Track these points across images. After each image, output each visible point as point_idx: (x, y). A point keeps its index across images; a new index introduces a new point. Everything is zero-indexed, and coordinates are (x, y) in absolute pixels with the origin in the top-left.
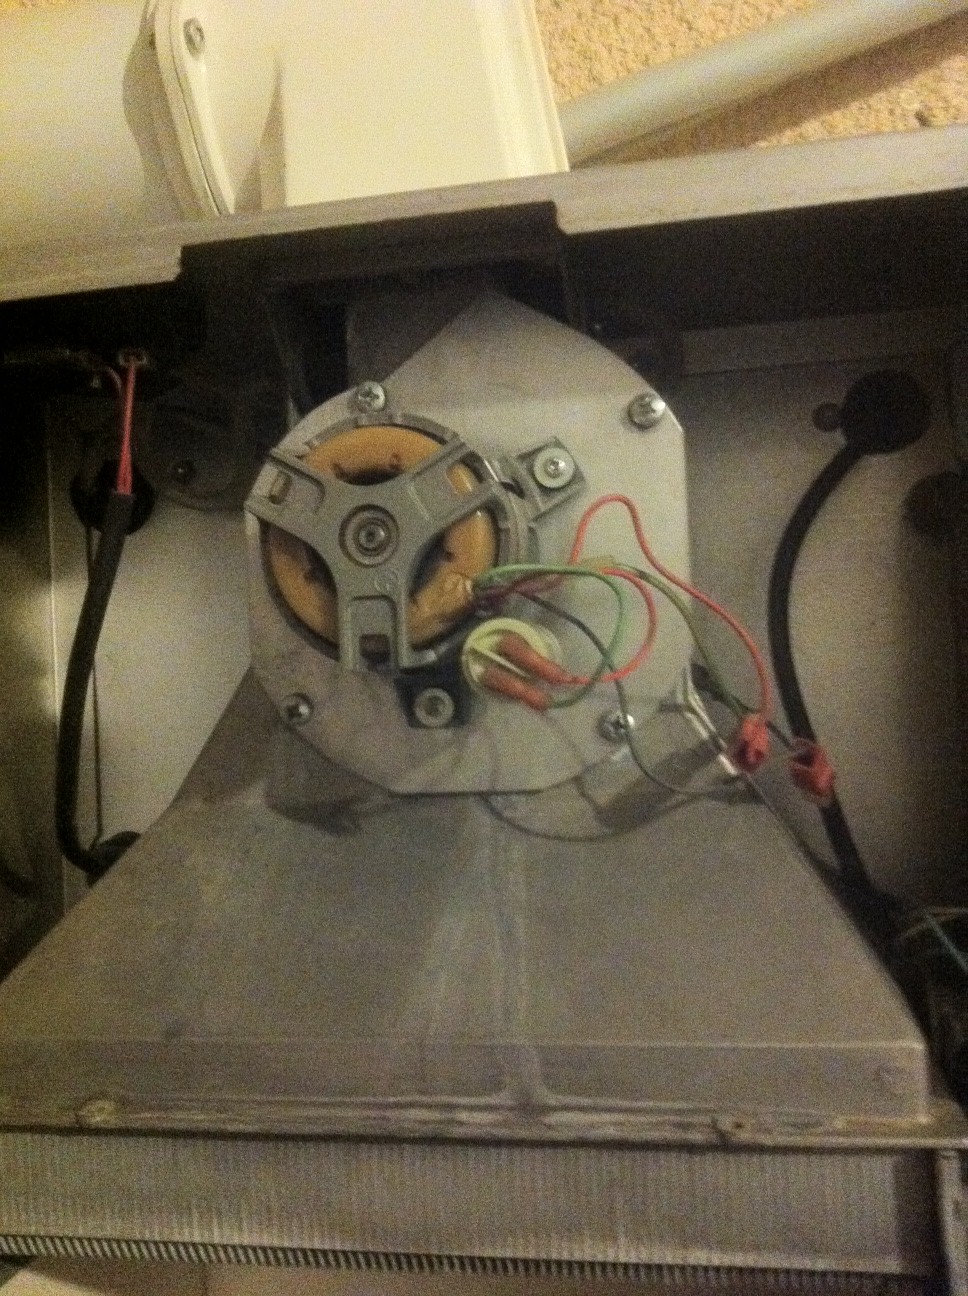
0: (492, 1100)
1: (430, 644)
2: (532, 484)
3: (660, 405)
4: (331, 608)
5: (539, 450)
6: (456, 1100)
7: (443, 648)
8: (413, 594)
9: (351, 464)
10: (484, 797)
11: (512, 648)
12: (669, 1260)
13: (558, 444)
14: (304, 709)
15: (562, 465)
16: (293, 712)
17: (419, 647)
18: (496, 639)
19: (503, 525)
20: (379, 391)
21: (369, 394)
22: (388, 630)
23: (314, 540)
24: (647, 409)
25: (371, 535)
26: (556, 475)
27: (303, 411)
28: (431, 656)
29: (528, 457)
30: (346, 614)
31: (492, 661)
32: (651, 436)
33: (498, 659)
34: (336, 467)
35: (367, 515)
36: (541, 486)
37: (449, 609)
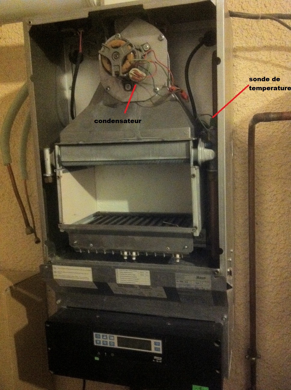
0: (134, 138)
1: (125, 73)
2: (143, 50)
3: (163, 37)
4: (111, 67)
5: (144, 44)
6: (129, 139)
7: (127, 74)
8: (122, 66)
9: (113, 46)
10: (136, 102)
11: (136, 73)
12: (157, 159)
13: (147, 43)
14: (108, 89)
15: (148, 46)
16: (107, 89)
17: (123, 73)
18: (134, 71)
19: (135, 55)
20: (120, 35)
21: (118, 35)
22: (119, 70)
23: (108, 57)
24: (161, 37)
25: (116, 56)
26: (147, 48)
27: (108, 39)
28: (125, 75)
29: (143, 45)
30: (113, 68)
31: (133, 74)
32: (162, 42)
33: (135, 75)
34: (111, 46)
35: (115, 53)
36: (144, 50)
37: (128, 67)
